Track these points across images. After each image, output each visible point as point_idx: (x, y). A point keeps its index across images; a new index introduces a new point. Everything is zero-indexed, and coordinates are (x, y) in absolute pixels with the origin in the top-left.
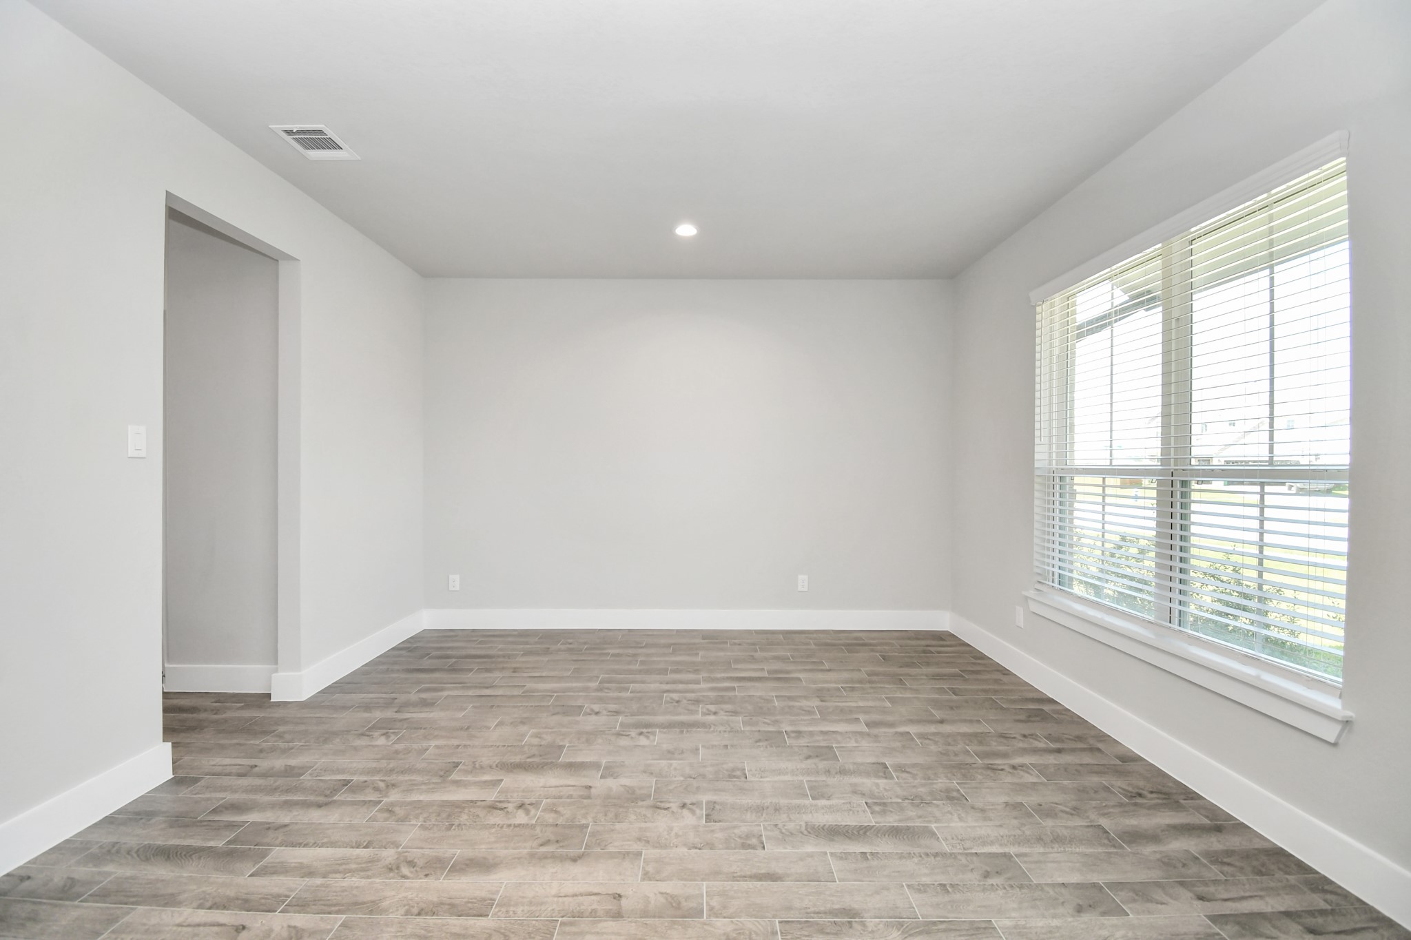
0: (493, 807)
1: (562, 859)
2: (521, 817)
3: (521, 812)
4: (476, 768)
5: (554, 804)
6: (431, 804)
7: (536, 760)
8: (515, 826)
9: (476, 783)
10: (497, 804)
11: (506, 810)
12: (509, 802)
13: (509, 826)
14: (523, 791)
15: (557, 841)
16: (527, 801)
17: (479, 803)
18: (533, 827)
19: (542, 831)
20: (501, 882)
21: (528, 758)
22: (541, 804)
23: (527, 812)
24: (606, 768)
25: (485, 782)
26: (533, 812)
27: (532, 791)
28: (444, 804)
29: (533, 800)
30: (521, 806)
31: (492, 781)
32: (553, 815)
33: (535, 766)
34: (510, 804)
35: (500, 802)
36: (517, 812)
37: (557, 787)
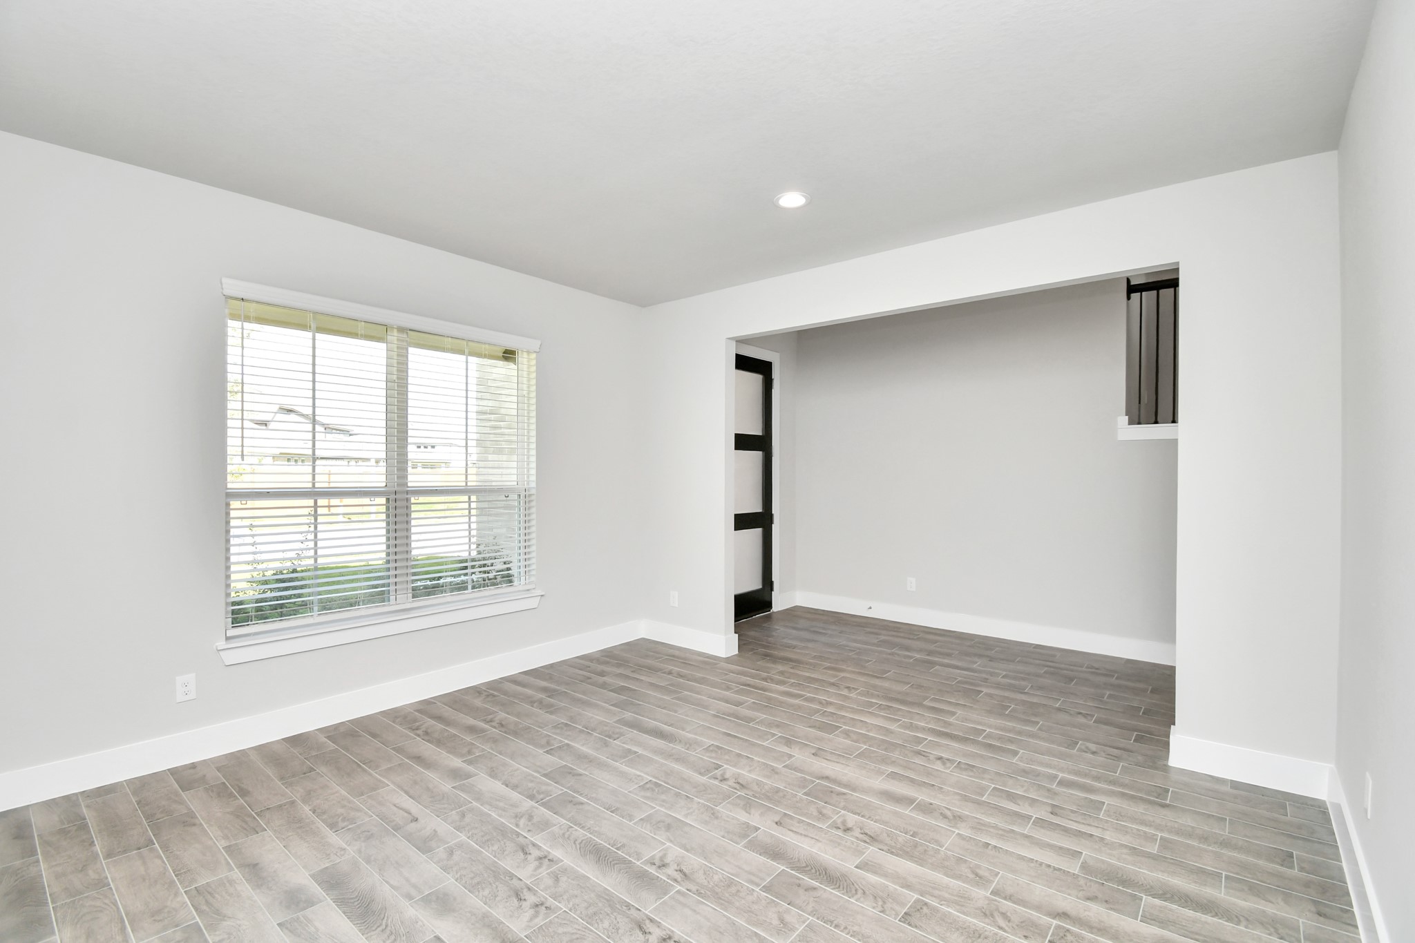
0: (873, 839)
1: (834, 781)
2: (852, 819)
3: (850, 825)
4: (881, 899)
5: (819, 819)
6: (934, 867)
7: (807, 880)
8: (859, 814)
9: (885, 875)
10: (868, 841)
11: (862, 832)
12: (857, 838)
13: (862, 816)
14: (839, 844)
15: (832, 792)
16: (840, 833)
17: (885, 848)
18: (844, 808)
19: (840, 803)
20: (879, 783)
21: (815, 889)
22: (830, 825)
23: (844, 823)
24: (745, 836)
25: (875, 873)
26: (839, 821)
27: (831, 841)
28: (921, 861)
29: (834, 831)
30: (847, 830)
31: (867, 871)
32: (825, 811)
33: (813, 871)
34: (857, 836)
35: (865, 842)
36: (853, 826)
37: (805, 836)
